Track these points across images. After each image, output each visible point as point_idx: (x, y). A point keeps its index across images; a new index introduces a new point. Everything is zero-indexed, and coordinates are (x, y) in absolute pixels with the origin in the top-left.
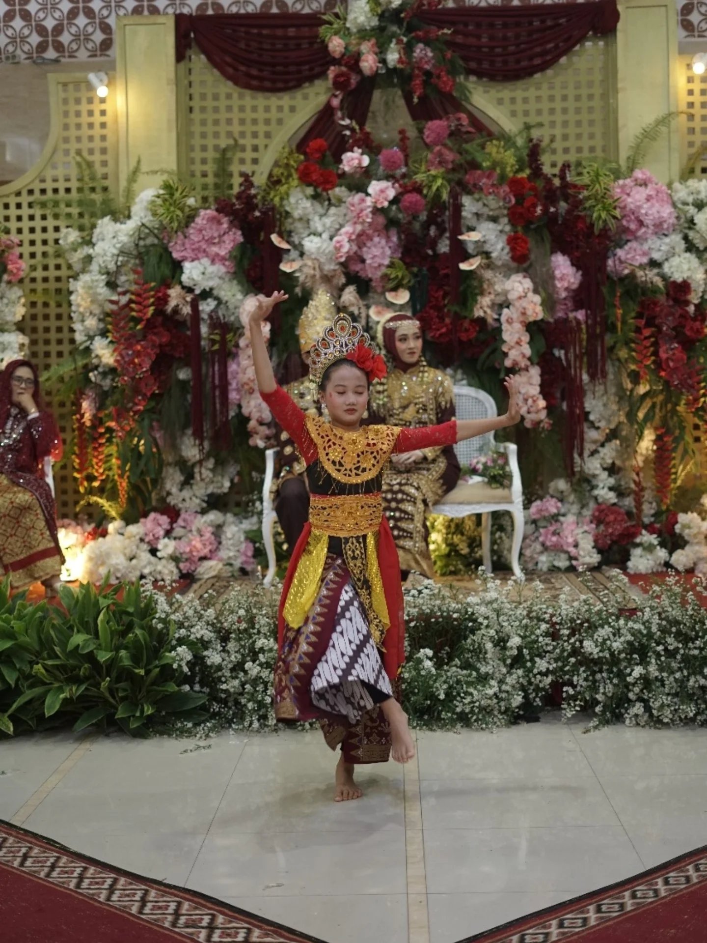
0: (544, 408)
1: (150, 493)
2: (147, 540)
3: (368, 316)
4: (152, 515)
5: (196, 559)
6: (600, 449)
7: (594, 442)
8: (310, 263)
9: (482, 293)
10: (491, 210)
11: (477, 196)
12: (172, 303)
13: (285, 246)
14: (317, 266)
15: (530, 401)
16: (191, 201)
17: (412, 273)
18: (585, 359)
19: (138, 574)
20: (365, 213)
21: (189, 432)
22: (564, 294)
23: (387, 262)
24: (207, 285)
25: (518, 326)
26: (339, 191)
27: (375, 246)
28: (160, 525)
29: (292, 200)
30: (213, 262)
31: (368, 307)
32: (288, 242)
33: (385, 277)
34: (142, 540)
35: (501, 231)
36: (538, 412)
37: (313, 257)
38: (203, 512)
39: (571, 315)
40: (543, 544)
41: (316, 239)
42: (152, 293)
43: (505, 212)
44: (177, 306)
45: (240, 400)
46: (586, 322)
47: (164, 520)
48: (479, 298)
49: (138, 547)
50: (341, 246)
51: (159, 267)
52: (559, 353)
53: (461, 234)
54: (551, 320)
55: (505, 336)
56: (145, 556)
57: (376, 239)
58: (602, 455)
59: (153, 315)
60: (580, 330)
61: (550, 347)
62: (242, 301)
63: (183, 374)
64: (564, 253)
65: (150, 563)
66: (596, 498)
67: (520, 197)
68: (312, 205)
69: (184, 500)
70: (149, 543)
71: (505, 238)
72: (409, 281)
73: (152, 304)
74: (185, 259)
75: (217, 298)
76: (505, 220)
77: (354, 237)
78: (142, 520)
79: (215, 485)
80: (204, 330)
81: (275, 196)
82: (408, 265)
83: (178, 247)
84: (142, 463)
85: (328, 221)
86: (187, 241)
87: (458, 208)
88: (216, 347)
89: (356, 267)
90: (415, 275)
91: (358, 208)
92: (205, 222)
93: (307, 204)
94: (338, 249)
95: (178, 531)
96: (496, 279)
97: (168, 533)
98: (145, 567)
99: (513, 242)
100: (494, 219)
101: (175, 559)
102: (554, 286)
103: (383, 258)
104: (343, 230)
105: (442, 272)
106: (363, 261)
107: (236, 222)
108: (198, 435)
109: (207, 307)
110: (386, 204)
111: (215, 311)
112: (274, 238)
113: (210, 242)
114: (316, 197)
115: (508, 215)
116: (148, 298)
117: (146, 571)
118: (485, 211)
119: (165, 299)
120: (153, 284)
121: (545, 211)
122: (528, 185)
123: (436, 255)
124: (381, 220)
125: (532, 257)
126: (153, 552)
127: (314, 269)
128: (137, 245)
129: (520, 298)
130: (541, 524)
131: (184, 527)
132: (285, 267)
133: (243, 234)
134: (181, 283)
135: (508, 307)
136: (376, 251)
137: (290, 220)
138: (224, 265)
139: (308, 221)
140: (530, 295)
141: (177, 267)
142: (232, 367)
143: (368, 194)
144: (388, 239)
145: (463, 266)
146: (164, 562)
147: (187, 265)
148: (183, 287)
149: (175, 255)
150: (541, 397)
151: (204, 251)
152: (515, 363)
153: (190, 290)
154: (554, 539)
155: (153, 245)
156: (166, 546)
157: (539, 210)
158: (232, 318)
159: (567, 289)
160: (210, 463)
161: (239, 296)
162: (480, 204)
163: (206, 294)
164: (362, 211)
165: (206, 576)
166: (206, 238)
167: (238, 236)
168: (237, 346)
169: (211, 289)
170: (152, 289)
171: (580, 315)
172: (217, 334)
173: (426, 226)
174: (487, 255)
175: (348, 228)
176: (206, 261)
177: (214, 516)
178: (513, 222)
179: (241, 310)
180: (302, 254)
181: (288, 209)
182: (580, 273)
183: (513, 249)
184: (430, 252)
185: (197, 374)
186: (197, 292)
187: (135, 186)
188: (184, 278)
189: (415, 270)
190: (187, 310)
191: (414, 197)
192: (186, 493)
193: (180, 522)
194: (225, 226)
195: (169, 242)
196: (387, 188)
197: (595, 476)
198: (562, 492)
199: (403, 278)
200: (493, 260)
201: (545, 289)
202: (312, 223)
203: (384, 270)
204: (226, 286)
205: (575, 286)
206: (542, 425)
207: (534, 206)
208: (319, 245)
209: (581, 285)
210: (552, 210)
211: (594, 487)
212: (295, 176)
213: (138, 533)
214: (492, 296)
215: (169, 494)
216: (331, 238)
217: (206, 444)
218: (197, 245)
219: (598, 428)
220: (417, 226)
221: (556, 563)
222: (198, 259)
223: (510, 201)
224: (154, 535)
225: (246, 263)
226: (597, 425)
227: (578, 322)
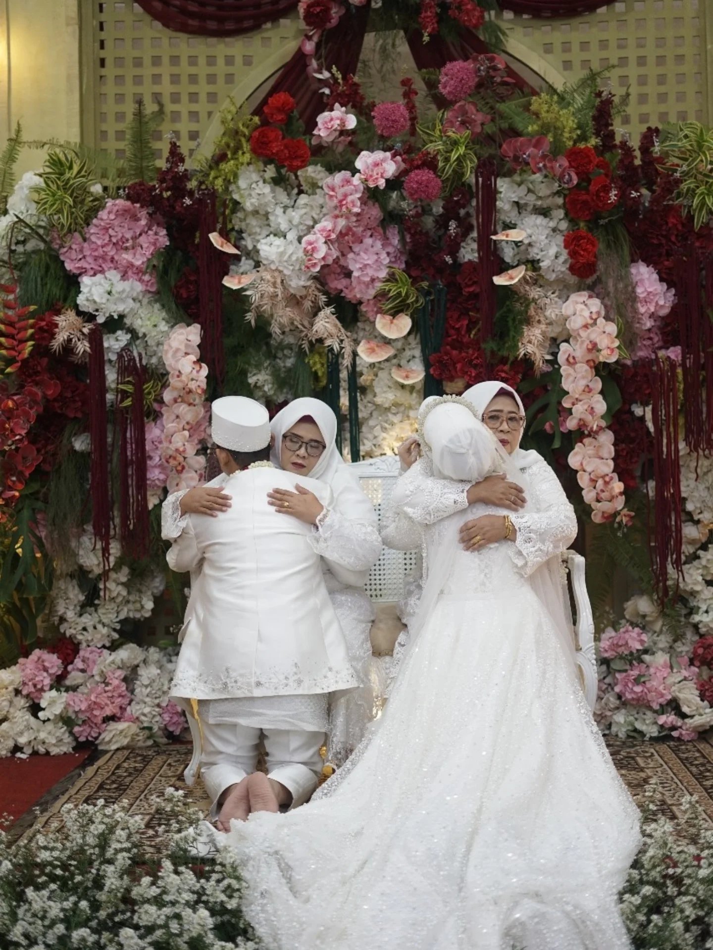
0: (621, 494)
1: (34, 617)
2: (25, 692)
3: (355, 354)
4: (37, 653)
5: (99, 720)
6: (701, 553)
7: (692, 542)
8: (268, 276)
9: (528, 321)
10: (540, 198)
11: (517, 178)
12: (61, 337)
13: (230, 250)
14: (279, 281)
15: (600, 482)
16: (97, 189)
17: (420, 290)
18: (681, 421)
19: (11, 744)
20: (350, 198)
21: (89, 528)
22: (649, 324)
23: (383, 274)
24: (115, 309)
25: (583, 369)
26: (313, 171)
27: (366, 251)
28: (46, 669)
29: (242, 183)
30: (124, 277)
31: (357, 342)
32: (237, 247)
33: (382, 295)
34: (17, 692)
35: (554, 230)
36: (611, 499)
37: (273, 267)
38: (113, 647)
39: (662, 353)
40: (619, 697)
41: (278, 241)
42: (31, 321)
43: (560, 201)
44: (70, 340)
45: (165, 481)
46: (683, 365)
47: (53, 661)
48: (525, 328)
49: (11, 702)
50: (314, 249)
51: (44, 285)
52: (643, 411)
53: (495, 233)
54: (629, 362)
55: (566, 385)
56: (22, 717)
57: (368, 241)
58: (704, 562)
59: (31, 353)
60: (674, 374)
61: (628, 400)
62: (166, 335)
63: (80, 444)
64: (648, 262)
65: (29, 728)
66: (696, 626)
67: (584, 177)
68: (273, 191)
69: (85, 629)
70: (27, 696)
71: (560, 239)
72: (417, 301)
73: (32, 337)
74: (84, 272)
75: (132, 331)
76: (561, 213)
77: (333, 236)
78: (21, 660)
79: (130, 606)
80: (111, 376)
81: (216, 178)
82: (415, 281)
83: (74, 255)
84: (20, 571)
85: (296, 215)
86: (86, 245)
87: (491, 195)
88: (128, 402)
89: (338, 284)
90: (428, 293)
91: (340, 192)
92: (112, 217)
93: (267, 189)
94: (309, 253)
95: (75, 677)
96: (548, 301)
97: (58, 682)
98: (21, 733)
99: (573, 243)
100: (544, 212)
101: (66, 720)
102: (636, 311)
103: (378, 269)
104: (318, 227)
105: (467, 290)
106: (348, 274)
107: (159, 216)
108: (102, 533)
109: (114, 343)
110: (382, 183)
111: (126, 348)
112: (214, 238)
113: (120, 245)
114: (278, 181)
115: (564, 206)
116: (25, 329)
117: (22, 740)
118: (531, 199)
119: (50, 331)
120: (32, 308)
121: (623, 195)
122: (596, 160)
123: (457, 265)
124: (375, 212)
125: (601, 266)
126: (35, 709)
127: (274, 285)
128: (12, 252)
129: (586, 326)
130: (616, 665)
131: (83, 671)
132: (230, 283)
133: (169, 235)
134: (76, 306)
135: (567, 341)
136: (368, 259)
137: (240, 215)
138: (140, 280)
139: (266, 215)
140: (601, 321)
141: (72, 283)
142: (153, 432)
143: (355, 171)
144: (386, 240)
145: (499, 280)
146: (49, 726)
147: (86, 281)
148: (79, 313)
149: (69, 266)
150: (615, 476)
151: (112, 260)
152: (582, 424)
153: (89, 317)
154: (638, 689)
155: (36, 252)
156: (52, 703)
157: (613, 195)
158: (154, 360)
159: (652, 316)
160: (123, 575)
161: (163, 326)
162: (523, 190)
163: (115, 324)
164: (345, 196)
165: (114, 747)
166: (114, 240)
167: (163, 239)
168: (161, 402)
169: (122, 317)
170: (32, 315)
171: (674, 353)
172: (129, 382)
173: (442, 222)
174: (533, 264)
175: (326, 224)
176: (113, 275)
177: (127, 653)
178: (571, 215)
179: (166, 347)
180: (258, 264)
181: (236, 197)
182: (673, 291)
183: (573, 254)
184: (448, 259)
185: (99, 441)
186: (101, 320)
187: (15, 167)
188: (81, 300)
189: (425, 284)
190: (83, 347)
191: (425, 175)
192: (87, 620)
193: (78, 663)
194: (143, 222)
195: (62, 246)
196: (384, 160)
197: (693, 594)
198: (644, 616)
199: (407, 296)
200: (542, 272)
201: (621, 315)
202: (271, 218)
203: (379, 285)
204: (143, 312)
205: (664, 312)
206: (618, 519)
207: (607, 190)
208: (282, 249)
209: (674, 309)
210: (634, 194)
211: (692, 611)
212: (246, 146)
213: (12, 682)
214: (543, 326)
215: (62, 619)
216: (299, 241)
217: (115, 549)
218: (100, 251)
219: (698, 522)
220: (429, 222)
221: (639, 726)
222: (102, 272)
223: (571, 180)
224: (35, 686)
225: (173, 278)
226: (696, 518)
227: (673, 365)
